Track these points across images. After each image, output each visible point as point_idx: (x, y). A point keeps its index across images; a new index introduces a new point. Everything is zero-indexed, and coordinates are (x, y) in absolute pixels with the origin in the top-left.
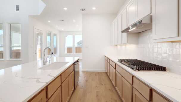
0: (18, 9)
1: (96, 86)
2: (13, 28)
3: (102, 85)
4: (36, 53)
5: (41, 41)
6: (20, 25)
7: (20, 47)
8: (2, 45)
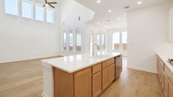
0: (79, 19)
1: (139, 84)
2: (77, 31)
3: (148, 85)
4: (90, 48)
5: (93, 39)
6: (80, 29)
7: (80, 44)
8: (72, 42)
